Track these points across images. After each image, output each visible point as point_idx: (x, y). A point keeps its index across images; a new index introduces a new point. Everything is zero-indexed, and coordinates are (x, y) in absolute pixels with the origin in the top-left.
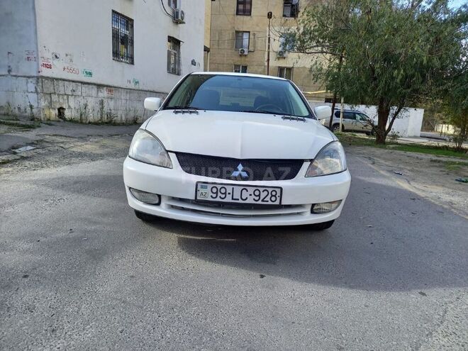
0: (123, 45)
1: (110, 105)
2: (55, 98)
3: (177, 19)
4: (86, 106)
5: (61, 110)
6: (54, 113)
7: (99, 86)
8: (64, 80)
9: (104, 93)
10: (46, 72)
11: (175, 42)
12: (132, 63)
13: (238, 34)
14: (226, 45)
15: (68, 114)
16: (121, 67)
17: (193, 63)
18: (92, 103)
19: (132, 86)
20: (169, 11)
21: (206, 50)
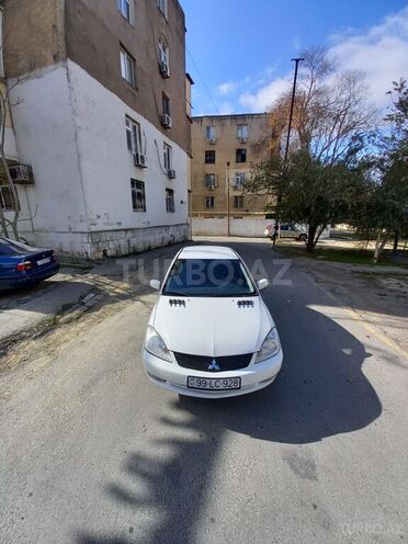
0: (138, 199)
1: (134, 242)
2: (100, 244)
3: (171, 175)
4: (119, 246)
5: (105, 251)
6: (101, 254)
7: (126, 230)
8: (105, 231)
9: (130, 234)
10: (94, 229)
11: (170, 192)
12: (145, 211)
13: (207, 176)
14: (200, 184)
15: (109, 253)
16: (139, 214)
17: (182, 202)
18: (123, 243)
19: (146, 226)
20: (166, 172)
21: (189, 191)
